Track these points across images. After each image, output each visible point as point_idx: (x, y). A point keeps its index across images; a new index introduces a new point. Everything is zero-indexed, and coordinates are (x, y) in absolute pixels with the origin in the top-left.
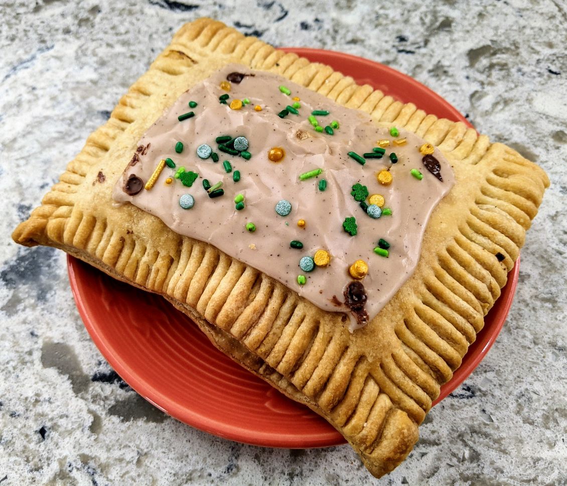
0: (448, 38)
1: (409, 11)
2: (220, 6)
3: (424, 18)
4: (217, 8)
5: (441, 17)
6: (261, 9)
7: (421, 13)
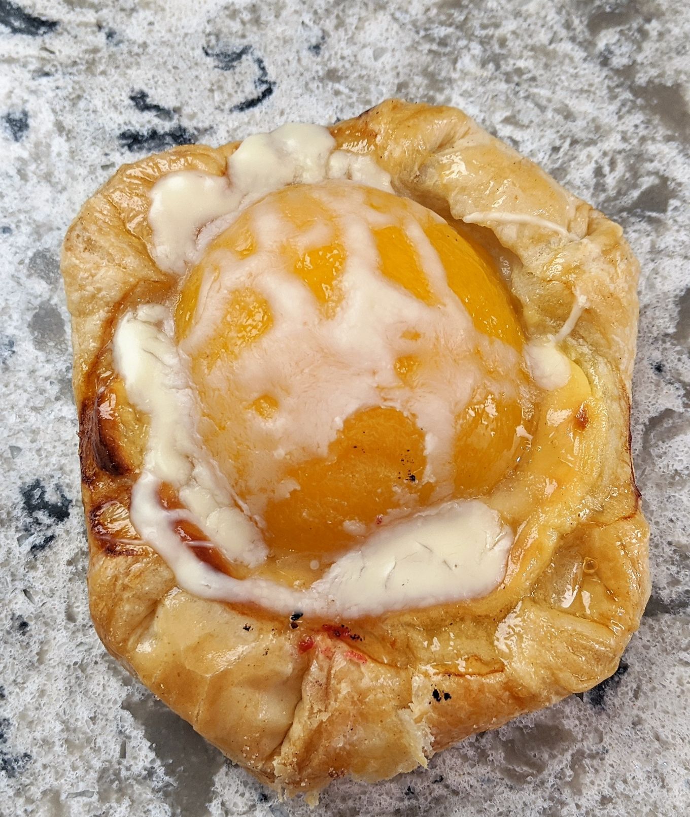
0: (646, 242)
1: (574, 142)
2: (110, 35)
3: (607, 169)
4: (101, 38)
5: (649, 173)
6: (210, 61)
7: (605, 154)
